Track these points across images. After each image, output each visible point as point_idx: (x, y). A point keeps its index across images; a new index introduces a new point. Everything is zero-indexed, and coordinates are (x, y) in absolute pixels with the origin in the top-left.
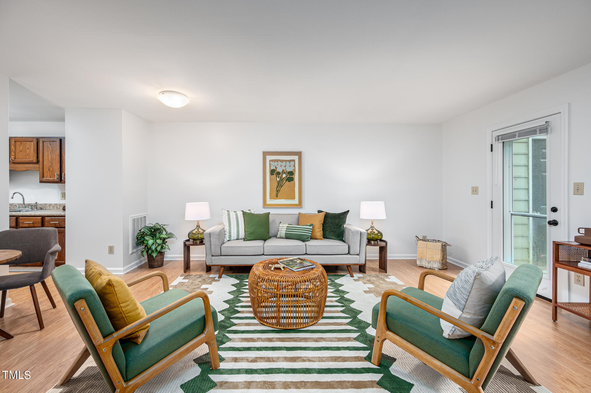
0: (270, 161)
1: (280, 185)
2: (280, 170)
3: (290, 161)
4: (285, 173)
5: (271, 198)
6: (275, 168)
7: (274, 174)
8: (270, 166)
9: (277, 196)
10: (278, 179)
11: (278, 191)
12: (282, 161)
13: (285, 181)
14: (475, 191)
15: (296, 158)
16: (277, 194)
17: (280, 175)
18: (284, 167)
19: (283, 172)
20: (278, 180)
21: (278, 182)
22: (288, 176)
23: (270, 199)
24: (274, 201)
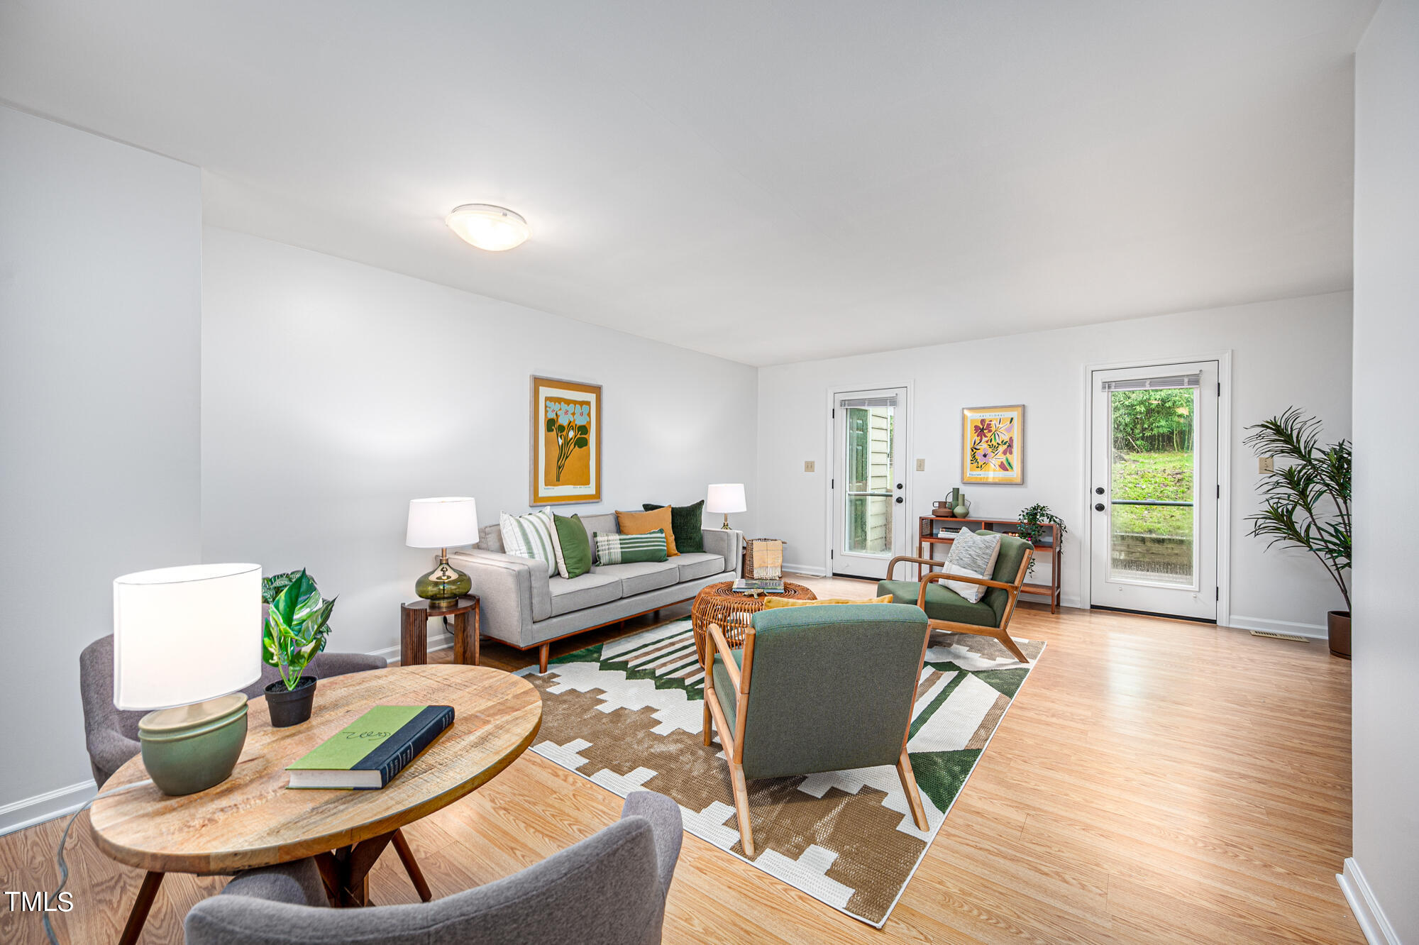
0: (547, 399)
1: (563, 454)
2: (563, 421)
3: (582, 403)
4: (573, 429)
5: (548, 483)
6: (555, 417)
7: (553, 430)
8: (546, 412)
9: (558, 480)
10: (561, 442)
11: (559, 468)
12: (568, 402)
13: (573, 445)
14: (810, 466)
15: (591, 398)
16: (557, 476)
17: (564, 433)
18: (572, 416)
19: (571, 426)
20: (560, 444)
21: (561, 448)
22: (579, 436)
23: (546, 485)
24: (553, 490)
